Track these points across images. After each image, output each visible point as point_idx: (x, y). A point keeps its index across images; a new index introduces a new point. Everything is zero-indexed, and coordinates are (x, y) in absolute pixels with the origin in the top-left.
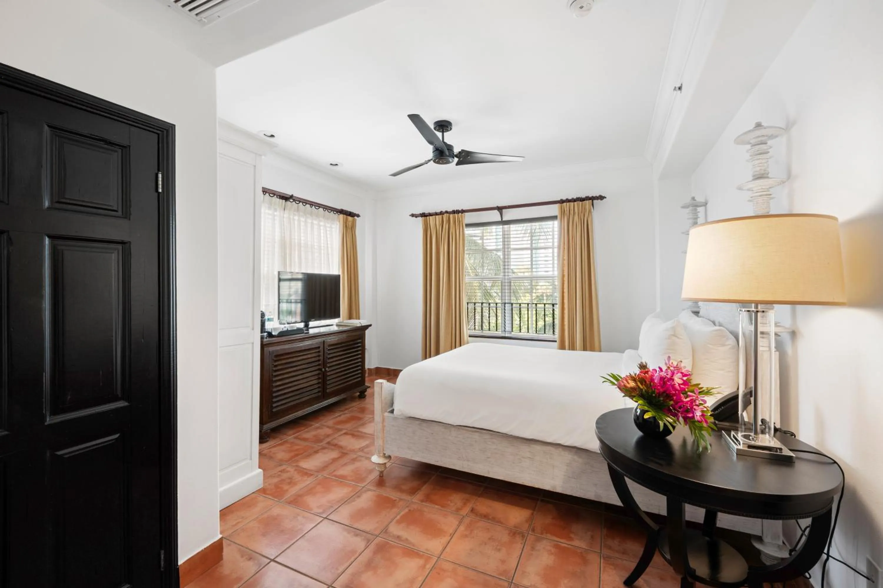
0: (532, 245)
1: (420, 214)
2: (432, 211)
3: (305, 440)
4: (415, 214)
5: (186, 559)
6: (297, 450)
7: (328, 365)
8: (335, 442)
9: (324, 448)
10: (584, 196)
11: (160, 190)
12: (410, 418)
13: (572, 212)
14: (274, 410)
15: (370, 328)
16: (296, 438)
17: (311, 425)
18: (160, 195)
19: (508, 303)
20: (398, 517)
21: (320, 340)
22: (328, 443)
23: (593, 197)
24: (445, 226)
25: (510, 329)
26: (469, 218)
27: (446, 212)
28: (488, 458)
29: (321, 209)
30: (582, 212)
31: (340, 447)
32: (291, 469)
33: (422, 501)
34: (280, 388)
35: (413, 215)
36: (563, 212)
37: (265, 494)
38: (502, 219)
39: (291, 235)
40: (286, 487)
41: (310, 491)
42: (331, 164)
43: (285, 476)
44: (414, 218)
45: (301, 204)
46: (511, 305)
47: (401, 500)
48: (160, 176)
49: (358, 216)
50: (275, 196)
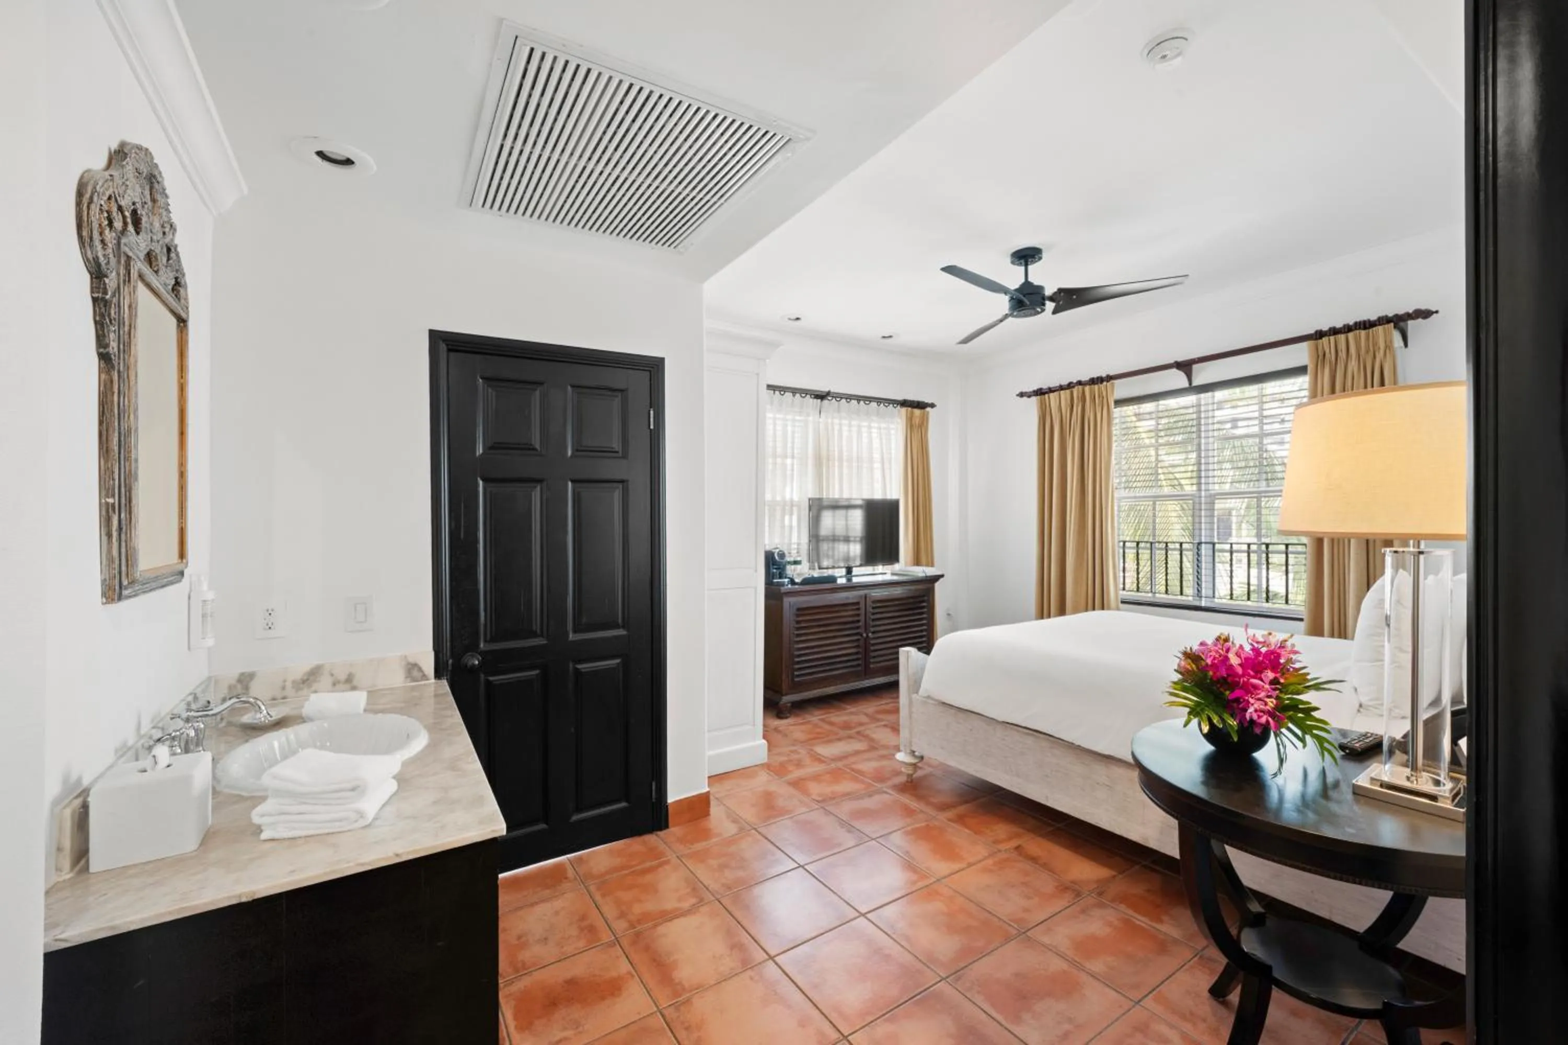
0: (1261, 429)
1: (1034, 391)
2: (1054, 384)
3: (832, 724)
4: (1026, 393)
5: (678, 798)
6: (818, 733)
7: (872, 629)
8: (868, 732)
9: (850, 737)
10: (1373, 318)
11: (652, 427)
12: (944, 703)
13: (1343, 354)
14: (796, 679)
15: (941, 580)
16: (823, 720)
17: (845, 709)
18: (653, 432)
19: (1206, 543)
20: (909, 828)
21: (862, 592)
22: (858, 733)
23: (1396, 316)
24: (1077, 409)
25: (1210, 593)
26: (1122, 389)
27: (1080, 383)
28: (1047, 776)
29: (874, 404)
30: (1367, 351)
31: (872, 740)
32: (803, 752)
33: (950, 820)
34: (802, 652)
35: (1022, 395)
36: (1320, 358)
37: (769, 769)
38: (1190, 383)
39: (828, 446)
40: (791, 768)
41: (816, 778)
42: (884, 337)
43: (795, 756)
44: (1025, 398)
45: (844, 400)
46: (1211, 546)
47: (922, 811)
48: (652, 412)
49: (932, 406)
50: (808, 396)
